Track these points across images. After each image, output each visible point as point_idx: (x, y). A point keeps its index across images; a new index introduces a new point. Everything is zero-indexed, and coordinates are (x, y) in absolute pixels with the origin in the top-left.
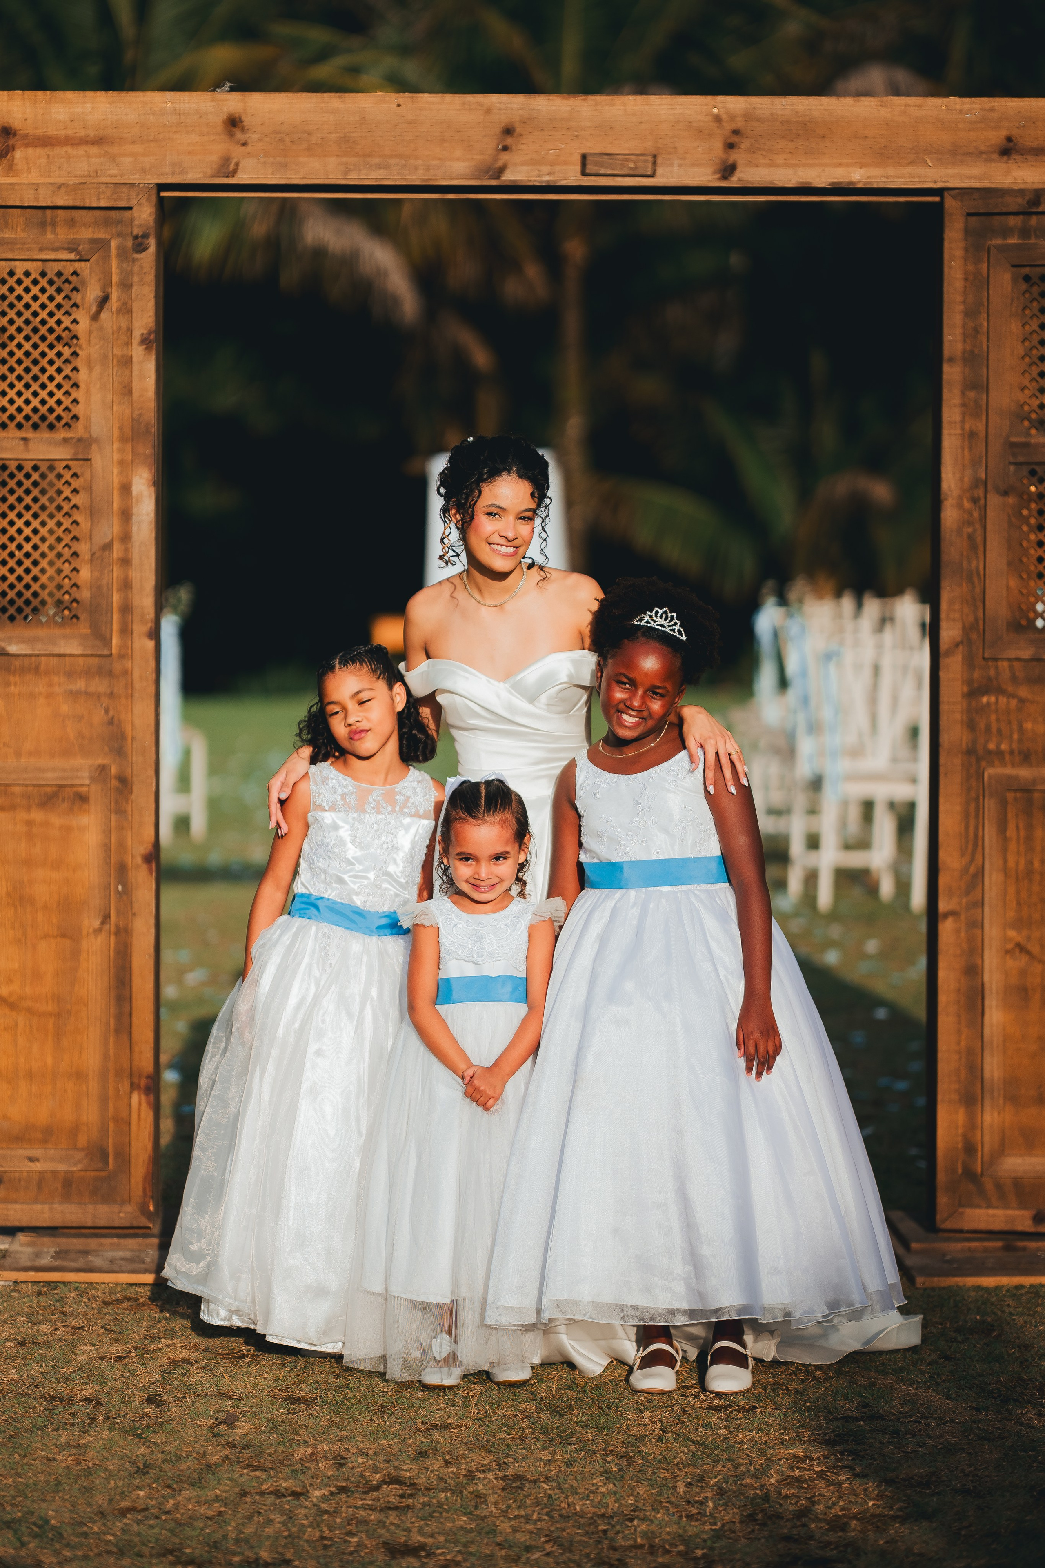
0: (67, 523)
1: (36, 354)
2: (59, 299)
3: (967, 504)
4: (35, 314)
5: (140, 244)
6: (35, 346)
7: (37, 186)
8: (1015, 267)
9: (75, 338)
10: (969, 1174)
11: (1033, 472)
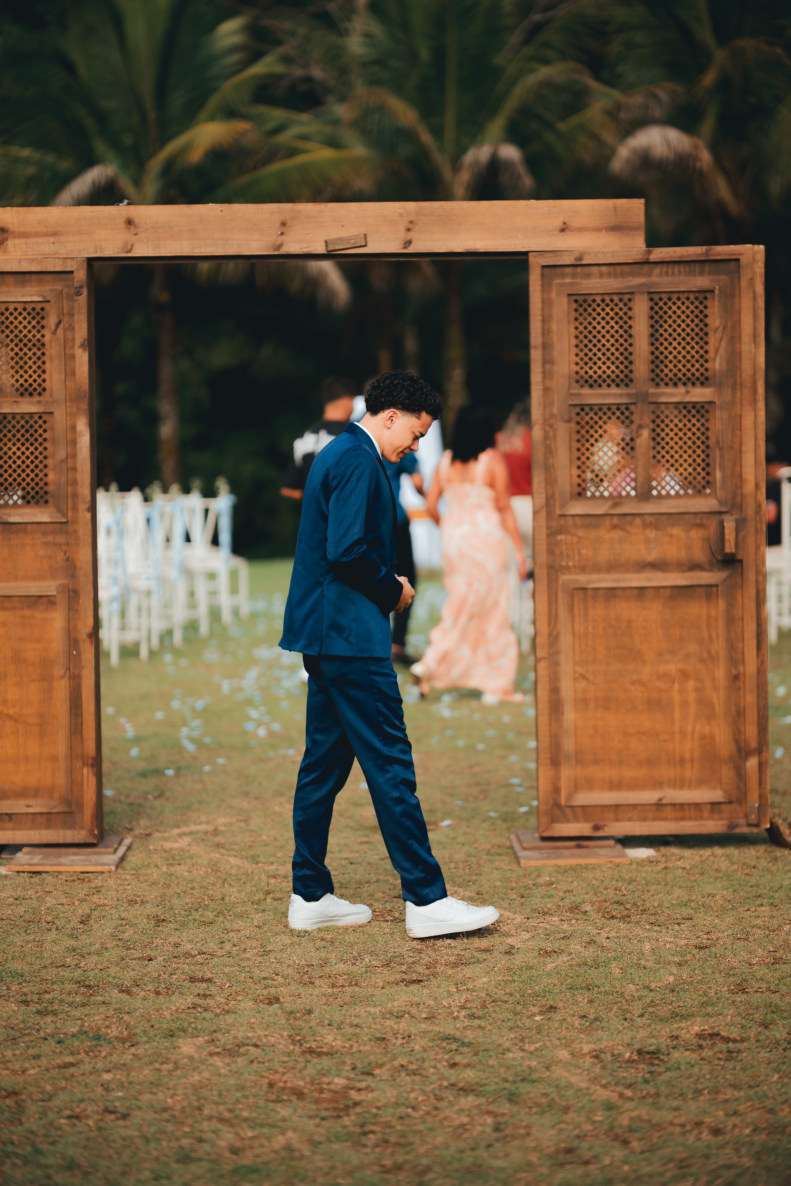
0: (41, 449)
1: (21, 354)
2: (34, 323)
3: (548, 428)
4: (21, 332)
5: (78, 292)
6: (21, 349)
7: (20, 261)
8: (569, 295)
9: (43, 345)
10: (557, 805)
11: (583, 410)
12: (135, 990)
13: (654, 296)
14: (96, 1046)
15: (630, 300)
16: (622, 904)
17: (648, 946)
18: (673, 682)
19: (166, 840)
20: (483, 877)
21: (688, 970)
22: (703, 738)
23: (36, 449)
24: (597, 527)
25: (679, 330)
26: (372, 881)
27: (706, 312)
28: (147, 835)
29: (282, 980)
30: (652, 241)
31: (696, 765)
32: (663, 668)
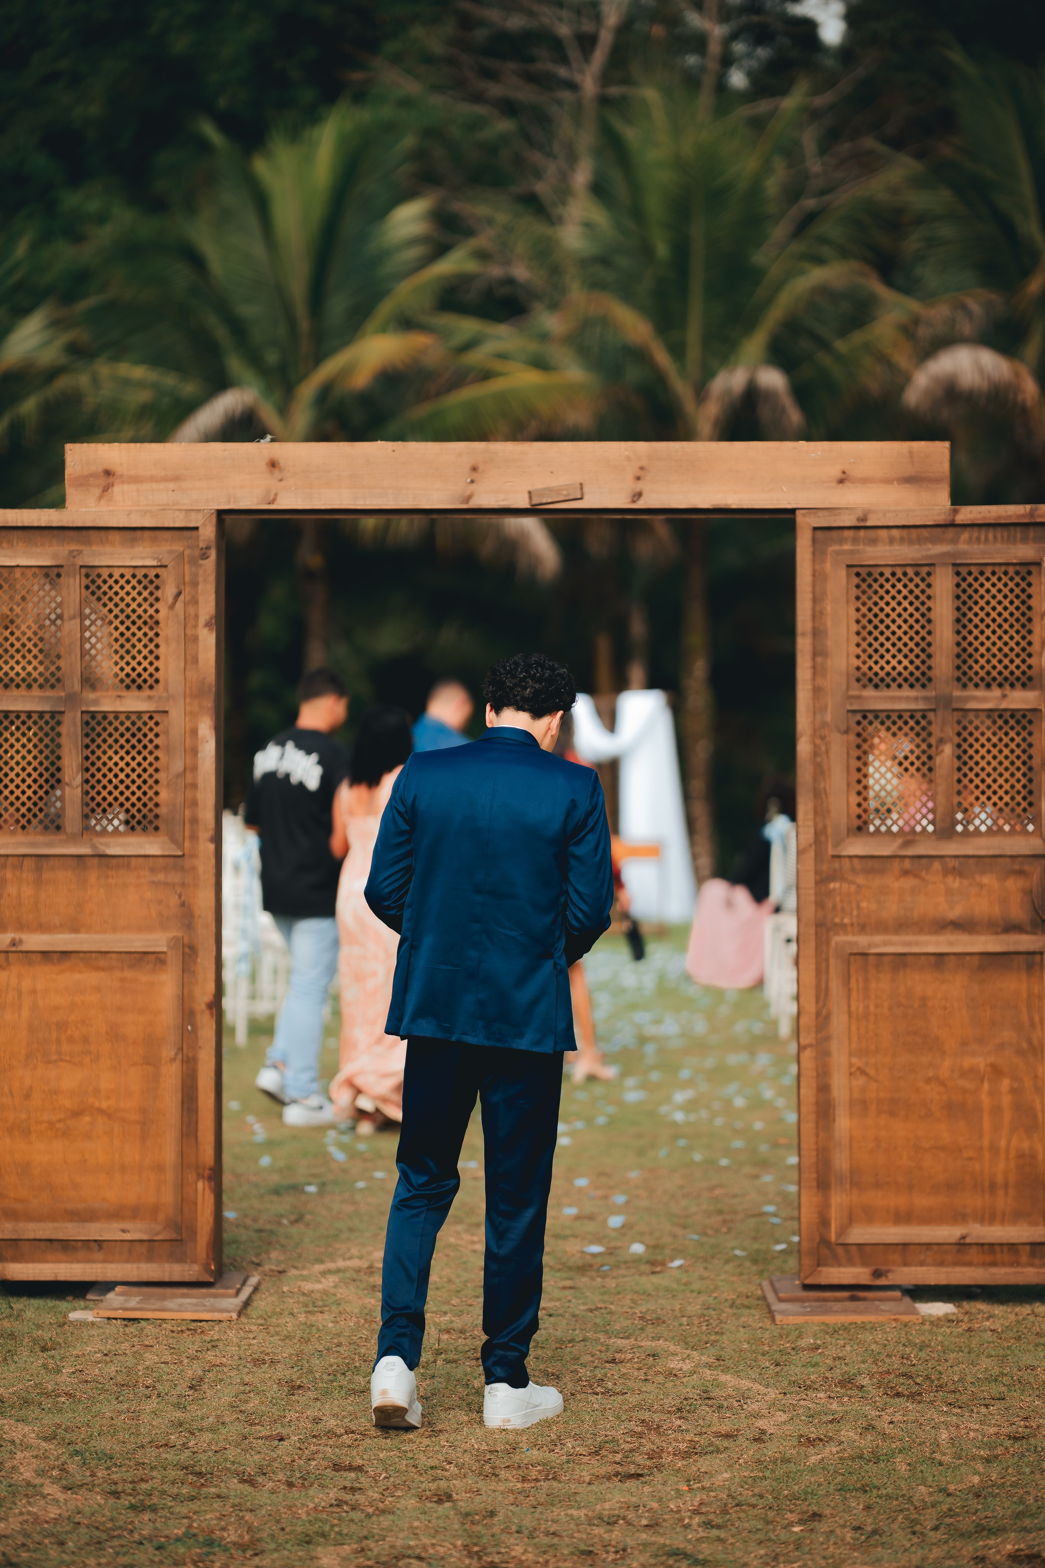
0: (150, 759)
1: (128, 634)
2: (145, 594)
3: (818, 741)
4: (128, 605)
5: (205, 554)
7: (129, 513)
8: (849, 566)
9: (157, 623)
10: (824, 1241)
11: (865, 717)
12: (260, 1479)
13: (961, 569)
14: (208, 1554)
15: (929, 574)
16: (911, 1377)
17: (944, 1435)
18: (982, 1081)
19: (305, 1279)
20: (725, 1337)
21: (999, 1468)
22: (1021, 1155)
23: (145, 759)
24: (882, 872)
25: (994, 614)
26: (578, 1339)
27: (1029, 591)
28: (280, 1272)
29: (456, 1471)
30: (959, 497)
31: (1011, 1192)
32: (968, 1062)
